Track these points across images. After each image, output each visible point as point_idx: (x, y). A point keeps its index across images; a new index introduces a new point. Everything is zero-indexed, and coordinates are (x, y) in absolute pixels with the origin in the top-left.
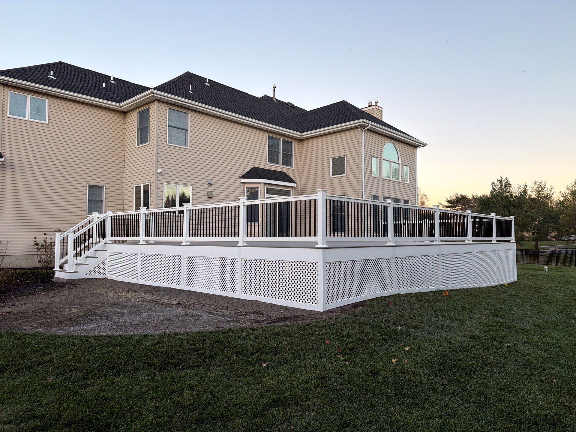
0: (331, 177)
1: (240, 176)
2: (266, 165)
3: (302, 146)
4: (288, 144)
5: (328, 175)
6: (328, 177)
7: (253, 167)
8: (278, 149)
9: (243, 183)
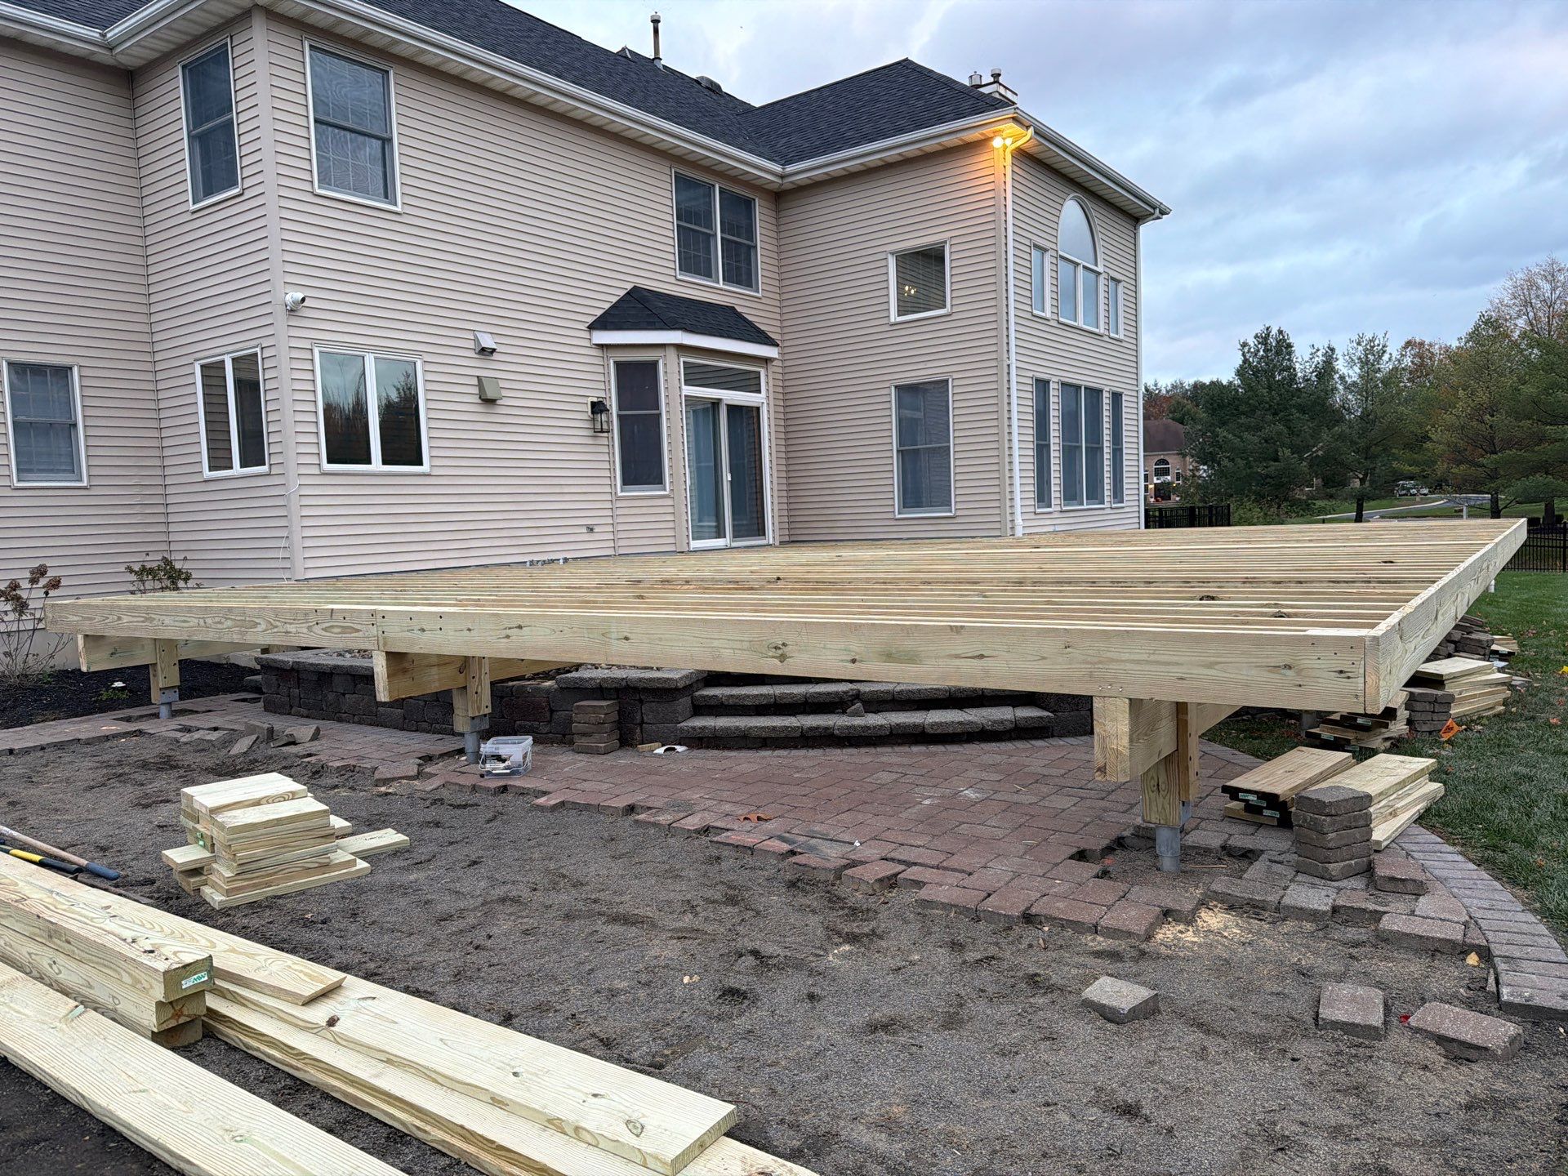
0: (892, 320)
1: (591, 320)
2: (673, 280)
3: (783, 214)
4: (739, 208)
5: (885, 314)
6: (885, 321)
7: (629, 287)
8: (709, 224)
9: (601, 346)
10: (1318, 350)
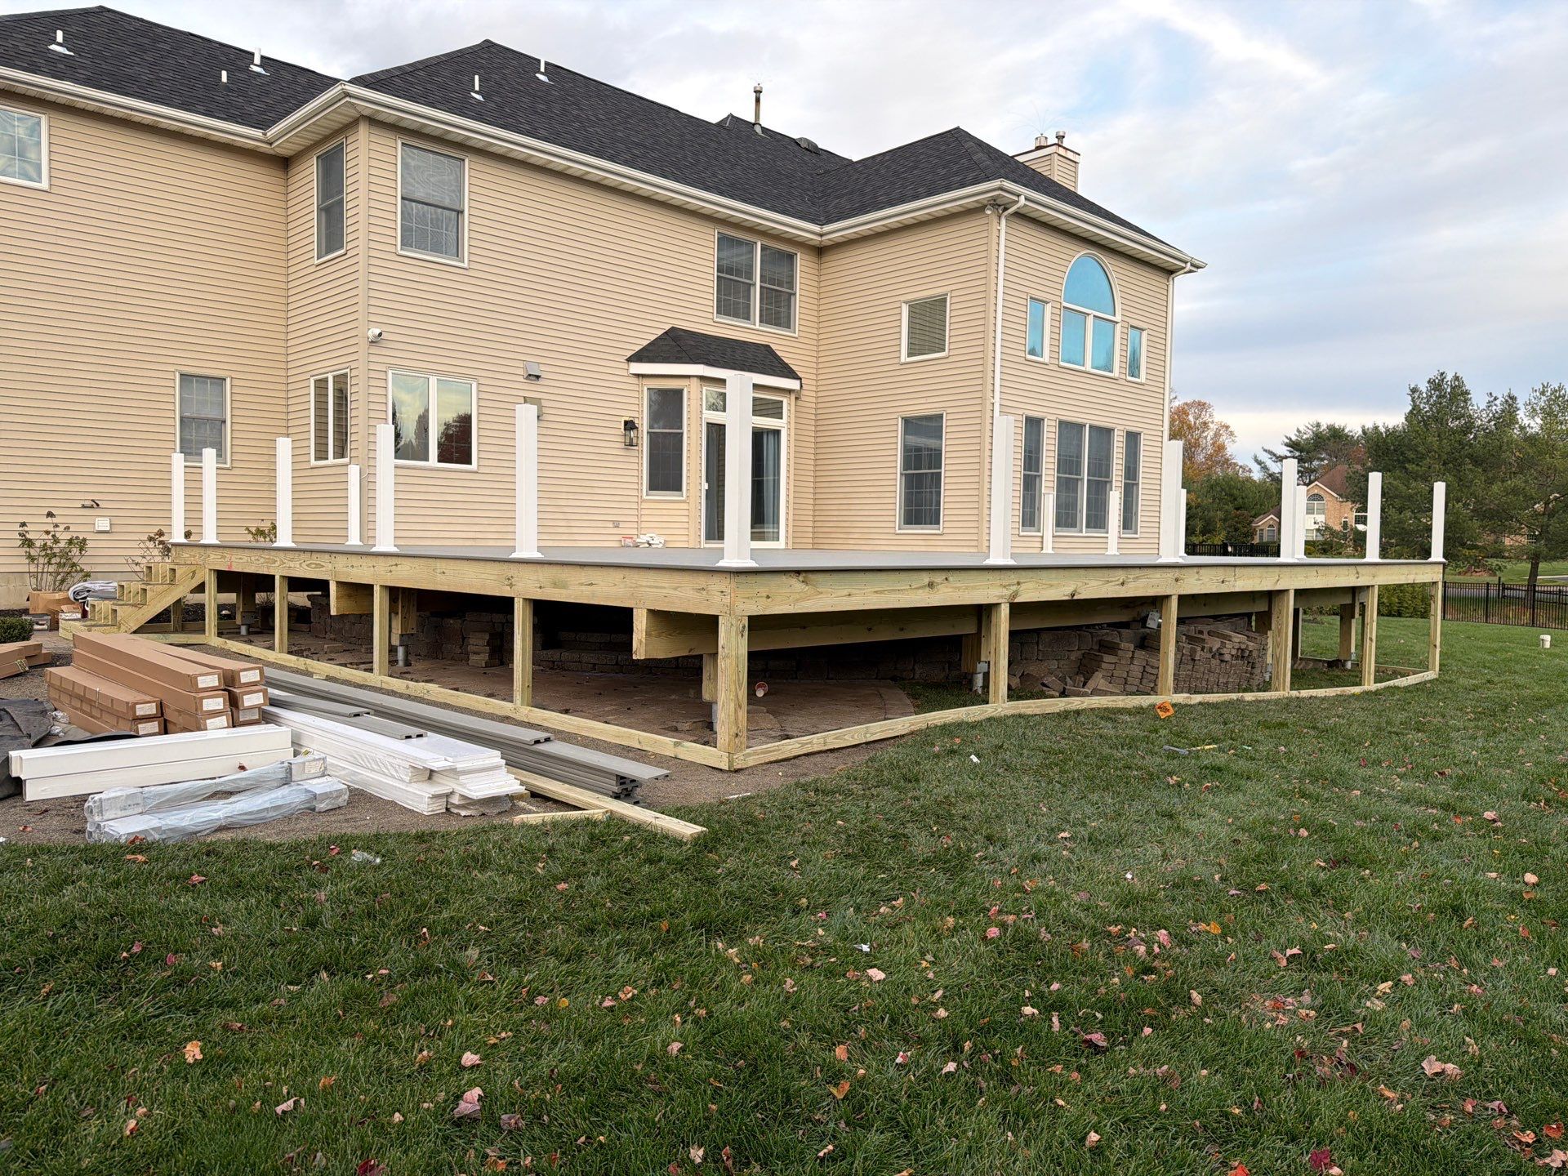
0: (903, 360)
1: (629, 354)
2: (709, 322)
3: (823, 266)
5: (897, 355)
6: (896, 361)
7: (667, 327)
8: (750, 275)
9: (638, 376)
10: (1496, 399)
